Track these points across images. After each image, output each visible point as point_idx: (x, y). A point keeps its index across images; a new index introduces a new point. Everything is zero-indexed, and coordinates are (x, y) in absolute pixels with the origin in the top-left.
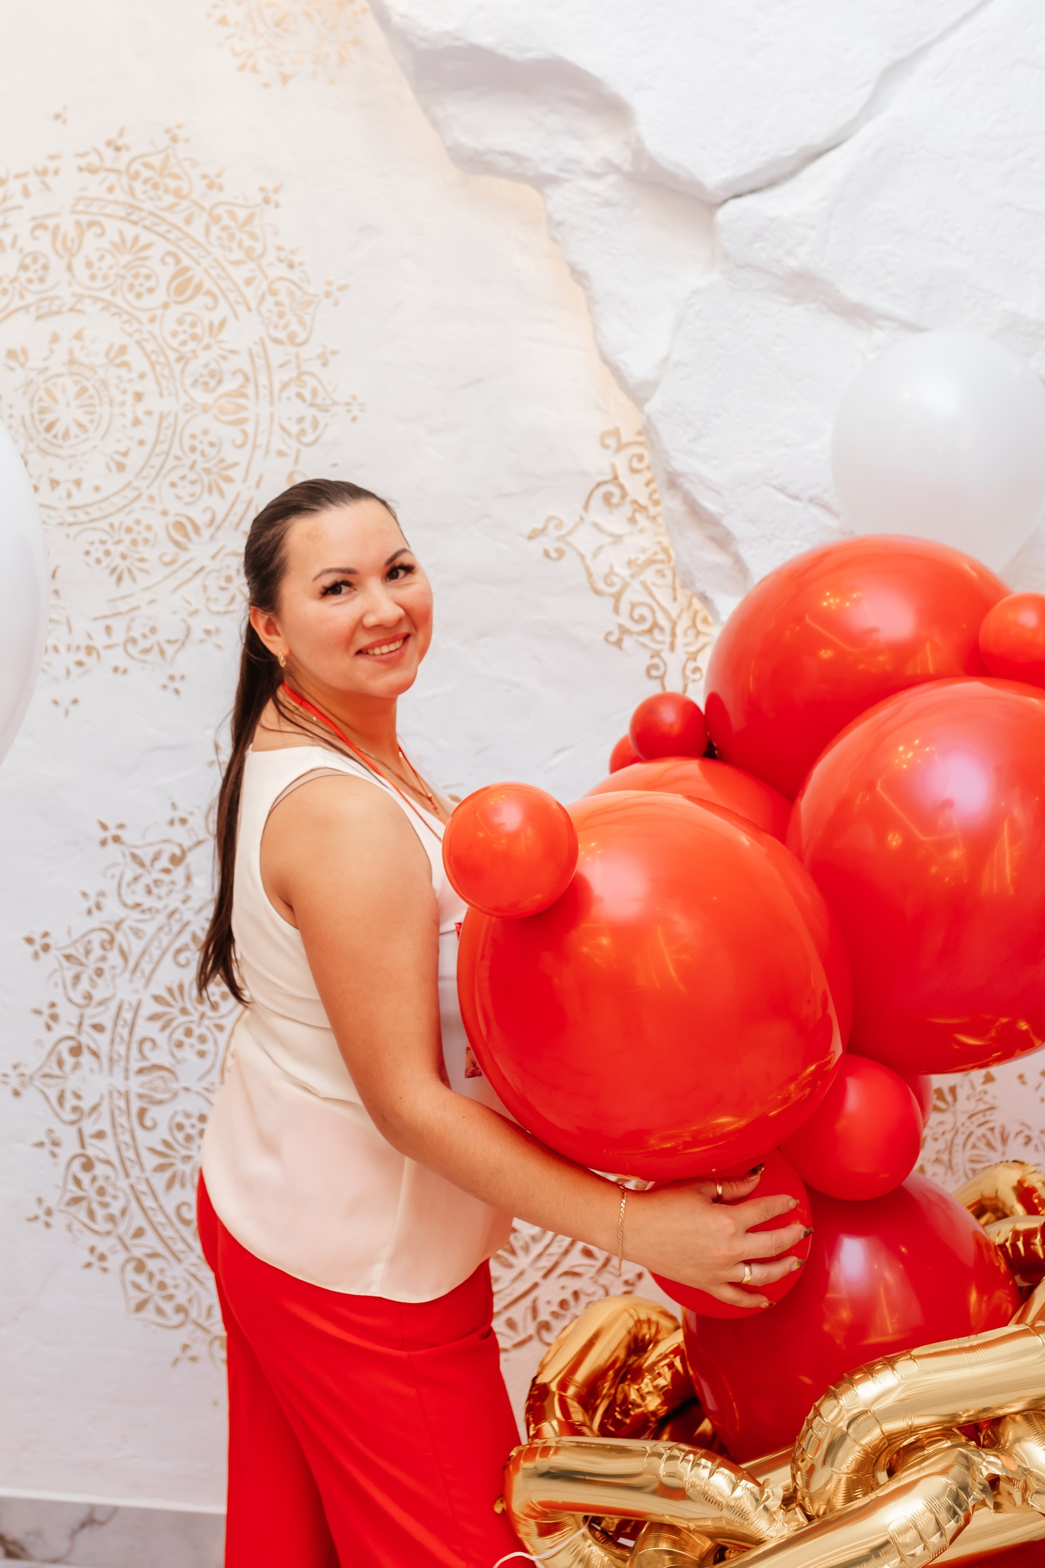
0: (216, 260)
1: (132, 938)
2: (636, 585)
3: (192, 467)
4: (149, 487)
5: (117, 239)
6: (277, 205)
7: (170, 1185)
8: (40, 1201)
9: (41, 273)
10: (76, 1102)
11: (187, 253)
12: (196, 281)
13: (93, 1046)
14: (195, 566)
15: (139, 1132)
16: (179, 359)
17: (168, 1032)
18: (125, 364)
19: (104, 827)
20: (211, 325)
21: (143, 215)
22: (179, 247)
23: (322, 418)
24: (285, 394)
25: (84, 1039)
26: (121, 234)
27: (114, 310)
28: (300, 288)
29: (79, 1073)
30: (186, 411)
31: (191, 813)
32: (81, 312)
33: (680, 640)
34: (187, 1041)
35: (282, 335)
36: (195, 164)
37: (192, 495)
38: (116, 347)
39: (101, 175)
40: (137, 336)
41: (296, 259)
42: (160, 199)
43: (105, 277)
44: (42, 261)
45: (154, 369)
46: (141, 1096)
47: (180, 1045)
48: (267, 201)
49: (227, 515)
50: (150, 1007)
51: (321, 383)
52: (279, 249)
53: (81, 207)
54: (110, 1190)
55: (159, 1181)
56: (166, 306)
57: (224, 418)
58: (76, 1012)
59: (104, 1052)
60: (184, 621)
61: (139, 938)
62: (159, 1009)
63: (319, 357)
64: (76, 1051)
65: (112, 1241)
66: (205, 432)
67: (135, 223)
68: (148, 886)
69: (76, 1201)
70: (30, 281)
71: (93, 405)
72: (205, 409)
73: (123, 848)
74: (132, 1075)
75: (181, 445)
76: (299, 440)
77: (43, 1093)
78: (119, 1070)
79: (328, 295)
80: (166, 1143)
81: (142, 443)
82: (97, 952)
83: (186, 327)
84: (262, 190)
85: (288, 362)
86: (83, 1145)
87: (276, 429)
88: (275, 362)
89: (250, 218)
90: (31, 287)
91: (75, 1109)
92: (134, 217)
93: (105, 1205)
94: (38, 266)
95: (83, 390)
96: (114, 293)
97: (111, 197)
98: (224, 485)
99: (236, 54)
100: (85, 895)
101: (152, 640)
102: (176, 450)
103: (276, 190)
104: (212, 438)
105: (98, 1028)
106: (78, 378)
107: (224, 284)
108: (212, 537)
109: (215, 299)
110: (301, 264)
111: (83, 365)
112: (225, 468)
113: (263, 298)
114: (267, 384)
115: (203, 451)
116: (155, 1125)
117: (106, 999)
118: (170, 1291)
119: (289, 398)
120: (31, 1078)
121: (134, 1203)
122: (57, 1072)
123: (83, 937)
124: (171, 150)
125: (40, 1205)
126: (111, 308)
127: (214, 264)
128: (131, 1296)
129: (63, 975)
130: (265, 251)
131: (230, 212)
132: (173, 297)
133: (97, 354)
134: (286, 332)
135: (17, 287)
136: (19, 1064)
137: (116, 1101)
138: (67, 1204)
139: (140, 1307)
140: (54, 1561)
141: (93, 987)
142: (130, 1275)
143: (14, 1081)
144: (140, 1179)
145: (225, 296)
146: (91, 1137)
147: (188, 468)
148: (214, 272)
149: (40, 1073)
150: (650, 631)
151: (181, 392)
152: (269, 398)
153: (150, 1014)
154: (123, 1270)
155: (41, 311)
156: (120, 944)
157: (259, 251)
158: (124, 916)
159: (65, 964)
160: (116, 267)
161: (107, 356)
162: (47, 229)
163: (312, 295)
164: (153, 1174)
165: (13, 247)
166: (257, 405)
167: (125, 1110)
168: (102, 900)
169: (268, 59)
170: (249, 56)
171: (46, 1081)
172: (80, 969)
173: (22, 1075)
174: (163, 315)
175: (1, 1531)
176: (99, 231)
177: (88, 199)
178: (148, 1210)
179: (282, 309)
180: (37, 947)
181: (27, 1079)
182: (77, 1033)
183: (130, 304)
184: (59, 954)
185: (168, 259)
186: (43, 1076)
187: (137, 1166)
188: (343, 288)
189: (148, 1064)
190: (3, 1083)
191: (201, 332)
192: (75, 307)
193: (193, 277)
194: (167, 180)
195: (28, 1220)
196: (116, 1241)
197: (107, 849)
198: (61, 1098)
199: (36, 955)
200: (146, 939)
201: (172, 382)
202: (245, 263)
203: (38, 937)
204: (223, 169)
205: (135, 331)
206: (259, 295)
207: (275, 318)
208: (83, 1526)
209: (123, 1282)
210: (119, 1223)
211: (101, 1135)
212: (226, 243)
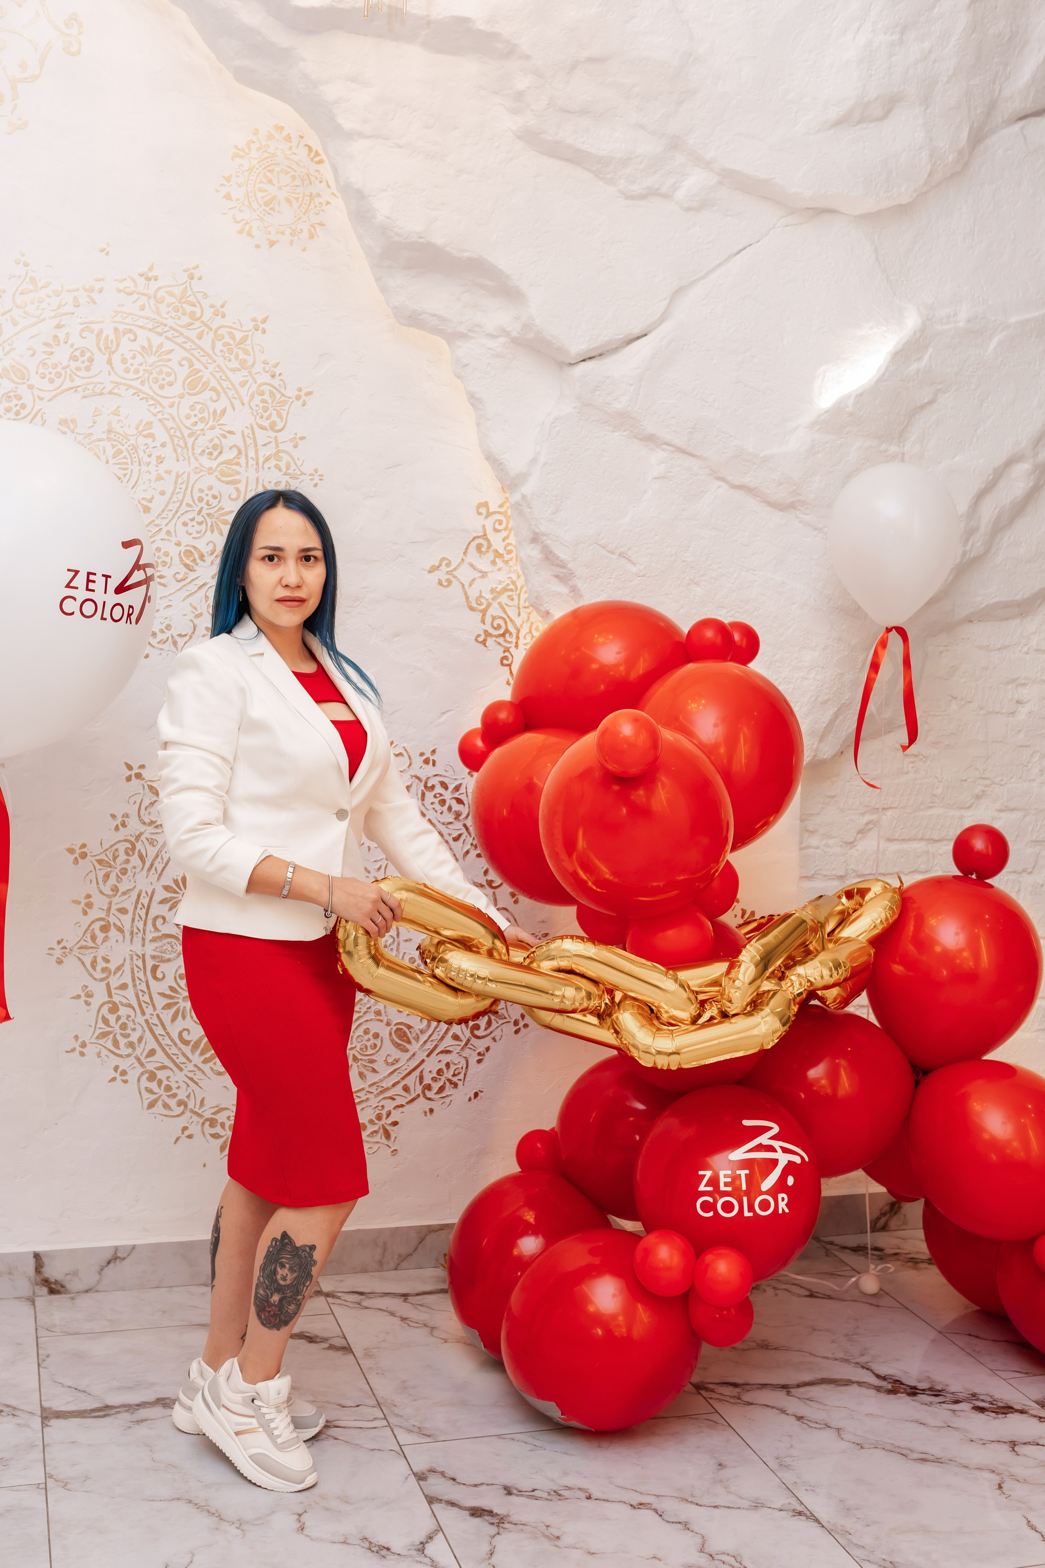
0: (218, 366)
1: (148, 846)
2: (495, 605)
3: (199, 513)
4: (166, 525)
5: (146, 345)
6: (264, 332)
7: (175, 1018)
8: (77, 1037)
9: (87, 363)
10: (105, 965)
11: (198, 360)
12: (204, 380)
13: (119, 924)
14: (200, 582)
15: (152, 982)
16: (190, 436)
18: (152, 436)
19: (130, 767)
20: (215, 412)
21: (166, 329)
22: (192, 355)
24: (267, 465)
25: (112, 919)
26: (149, 340)
27: (142, 396)
28: (279, 391)
29: (106, 944)
30: (196, 473)
32: (119, 395)
33: (522, 642)
35: (266, 424)
36: (205, 296)
37: (198, 532)
38: (144, 423)
39: (135, 296)
40: (160, 416)
41: (278, 371)
42: (179, 319)
43: (137, 371)
44: (88, 355)
45: (173, 441)
46: (153, 957)
48: (257, 328)
50: (161, 894)
51: (293, 459)
52: (266, 363)
53: (118, 318)
54: (131, 1025)
55: (167, 1015)
56: (182, 396)
57: (224, 479)
58: (107, 900)
59: (127, 928)
60: (192, 621)
61: (154, 846)
62: (169, 895)
63: (291, 440)
64: (105, 929)
65: (132, 1060)
66: (210, 488)
67: (160, 334)
69: (104, 1035)
70: (78, 369)
71: (127, 464)
72: (210, 471)
73: (143, 782)
74: (147, 942)
75: (192, 497)
77: (80, 959)
78: (138, 940)
79: (298, 398)
80: (172, 989)
81: (162, 493)
82: (122, 857)
84: (254, 320)
85: (269, 443)
86: (110, 995)
88: (260, 442)
89: (244, 339)
90: (79, 373)
91: (104, 970)
92: (159, 330)
93: (127, 1036)
94: (85, 358)
95: (119, 452)
96: (142, 383)
97: (142, 313)
98: (221, 526)
99: (237, 222)
100: (113, 816)
101: (168, 634)
102: (188, 500)
103: (264, 321)
104: (215, 492)
105: (124, 911)
106: (115, 443)
107: (225, 384)
109: (218, 394)
110: (280, 375)
111: (119, 433)
112: (223, 515)
113: (252, 397)
114: (254, 457)
115: (208, 501)
116: (164, 977)
117: (128, 890)
118: (174, 1091)
119: (269, 468)
120: (71, 950)
121: (148, 1033)
122: (91, 944)
123: (111, 846)
124: (188, 284)
125: (77, 1040)
126: (140, 393)
127: (217, 369)
128: (144, 1098)
129: (96, 875)
130: (254, 363)
131: (229, 333)
132: (187, 390)
133: (129, 426)
134: (268, 422)
135: (69, 372)
136: (62, 940)
137: (135, 962)
138: (98, 1038)
139: (151, 1105)
140: (87, 1291)
141: (118, 882)
142: (145, 1083)
143: (58, 953)
144: (152, 1015)
145: (225, 393)
146: (115, 989)
147: (196, 512)
148: (218, 375)
149: (79, 945)
150: (503, 635)
151: (192, 458)
152: (255, 467)
153: (161, 899)
154: (139, 1080)
155: (87, 392)
156: (139, 850)
157: (250, 363)
158: (142, 831)
159: (98, 866)
160: (144, 364)
161: (137, 429)
162: (92, 332)
163: (287, 397)
164: (162, 1011)
165: (66, 343)
166: (246, 471)
167: (141, 967)
168: (126, 819)
169: (259, 227)
170: (246, 224)
171: (83, 951)
172: (109, 869)
173: (64, 948)
174: (179, 403)
175: (46, 1275)
176: (132, 337)
177: (124, 313)
178: (158, 1036)
179: (266, 405)
180: (77, 855)
181: (68, 950)
182: (106, 916)
183: (154, 392)
184: (93, 859)
185: (183, 362)
186: (80, 948)
187: (151, 1007)
188: (309, 393)
189: (160, 934)
190: (49, 954)
191: (207, 417)
192: (114, 391)
193: (202, 377)
194: (185, 305)
195: (67, 1052)
196: (134, 1061)
197: (130, 783)
198: (94, 964)
199: (76, 861)
200: (159, 846)
201: (185, 450)
202: (240, 370)
203: (77, 848)
204: (226, 302)
205: (159, 412)
206: (249, 395)
207: (261, 411)
208: (109, 1263)
209: (139, 1089)
210: (137, 1047)
211: (124, 987)
212: (227, 355)
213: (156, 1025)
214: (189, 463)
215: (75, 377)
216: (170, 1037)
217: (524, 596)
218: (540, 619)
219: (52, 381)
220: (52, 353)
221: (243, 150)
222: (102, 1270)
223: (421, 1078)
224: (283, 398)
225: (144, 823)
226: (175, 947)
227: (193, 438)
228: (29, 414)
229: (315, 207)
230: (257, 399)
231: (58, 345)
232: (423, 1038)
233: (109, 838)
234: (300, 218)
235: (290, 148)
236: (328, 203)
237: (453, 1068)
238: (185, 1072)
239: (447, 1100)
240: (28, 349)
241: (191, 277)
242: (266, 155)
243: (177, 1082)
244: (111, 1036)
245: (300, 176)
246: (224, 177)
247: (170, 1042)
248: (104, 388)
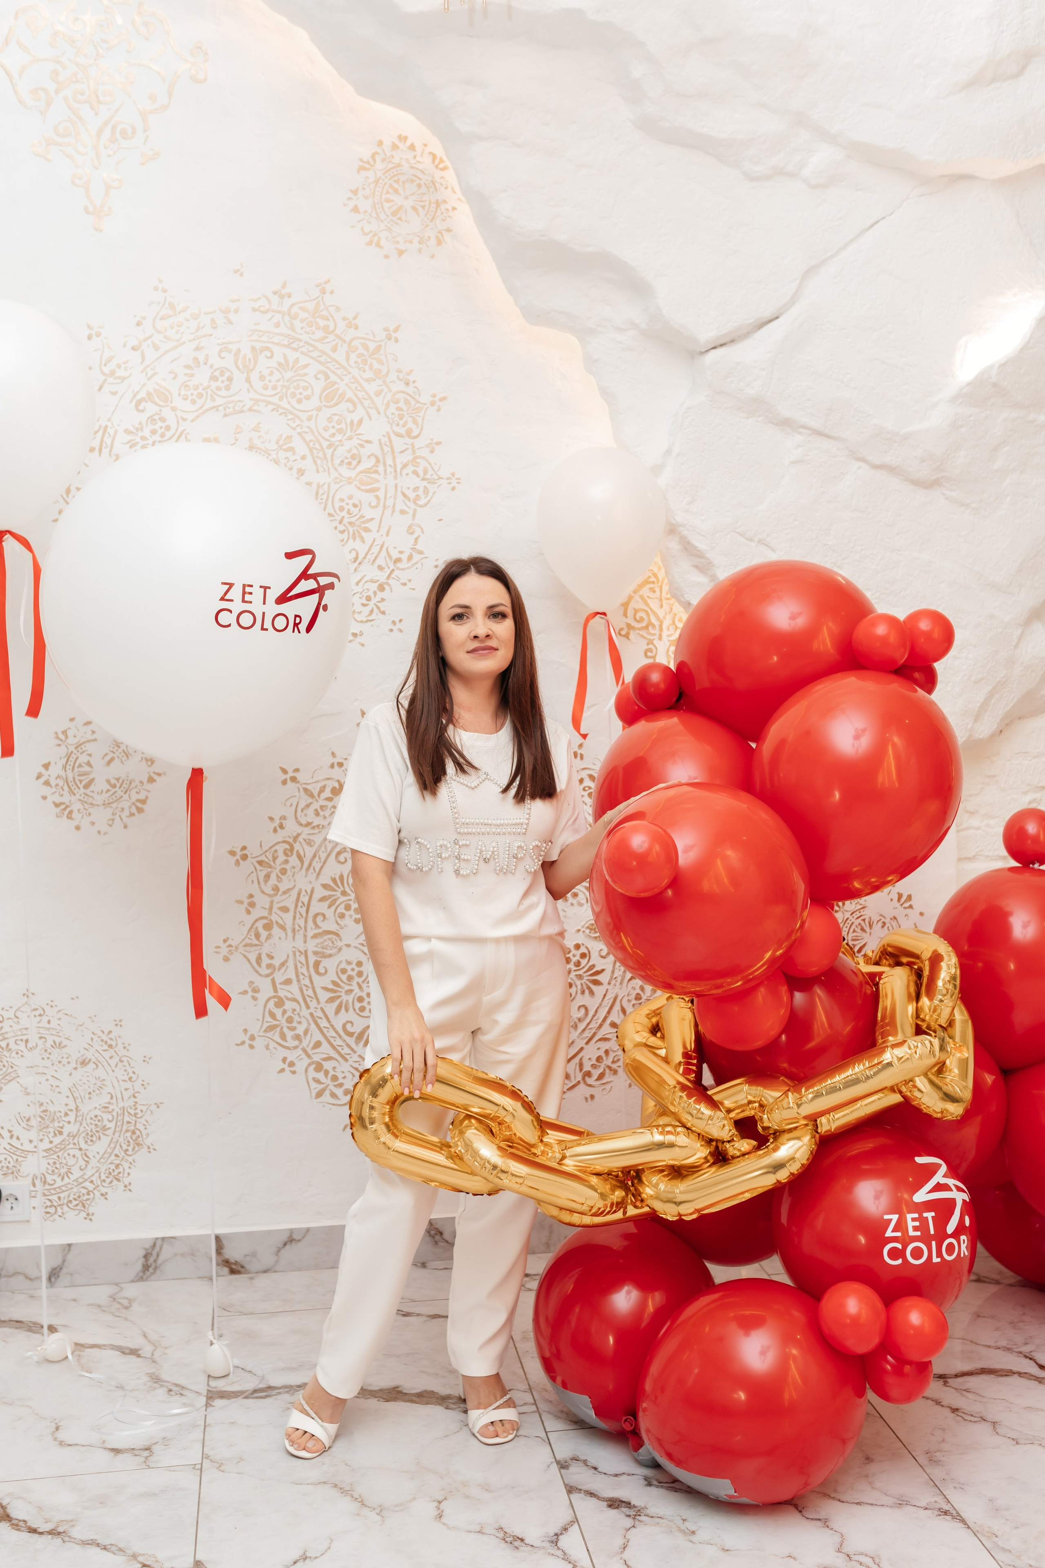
0: (353, 377)
1: (305, 846)
2: (637, 597)
3: (341, 522)
5: (283, 361)
6: (397, 340)
7: (338, 1011)
8: (245, 1031)
9: (226, 383)
10: (270, 961)
11: (334, 372)
12: (340, 391)
13: (281, 922)
15: (315, 977)
16: (329, 447)
17: (333, 908)
18: (292, 449)
19: (285, 771)
20: (352, 422)
21: (301, 344)
22: (328, 368)
23: (432, 488)
24: (405, 472)
25: (274, 918)
26: (285, 356)
27: (281, 411)
28: (414, 398)
29: (269, 941)
30: (336, 483)
31: (346, 759)
32: (259, 412)
33: (665, 633)
34: (347, 913)
35: (402, 431)
36: (338, 309)
38: (284, 438)
39: (270, 314)
40: (299, 430)
41: (410, 378)
42: (313, 333)
43: (274, 388)
44: (227, 374)
45: (312, 453)
46: (315, 953)
47: (342, 916)
48: (389, 338)
49: (367, 554)
50: (320, 893)
51: (429, 464)
52: (399, 371)
53: (255, 337)
54: (296, 1018)
55: (330, 1009)
56: (319, 409)
57: (363, 488)
58: (268, 900)
59: (289, 926)
61: (311, 846)
62: (327, 893)
63: (427, 446)
65: (299, 1052)
66: (351, 497)
67: (296, 350)
68: (316, 810)
69: (271, 1028)
70: (218, 389)
72: (350, 481)
73: (298, 785)
74: (309, 939)
75: (333, 507)
76: (415, 503)
77: (245, 956)
78: (300, 937)
79: (433, 404)
80: (334, 983)
82: (281, 858)
83: (334, 424)
84: (386, 329)
85: (406, 450)
86: (276, 990)
87: (399, 494)
88: (397, 449)
89: (378, 348)
90: (219, 393)
91: (269, 966)
92: (294, 345)
93: (293, 1029)
94: (225, 378)
96: (281, 399)
97: (277, 331)
98: (363, 534)
99: (365, 234)
100: (271, 819)
103: (396, 330)
104: (354, 501)
105: (285, 909)
107: (360, 394)
108: (356, 570)
109: (354, 405)
110: (414, 382)
111: (260, 449)
112: (364, 522)
113: (388, 405)
114: (392, 464)
115: (349, 510)
116: (326, 972)
117: (289, 890)
118: (341, 1081)
119: (407, 474)
120: (237, 948)
121: (313, 1026)
122: (255, 942)
123: (271, 848)
124: (320, 299)
125: (246, 1034)
126: (279, 409)
127: (352, 380)
128: (312, 1088)
129: (257, 876)
130: (388, 372)
131: (363, 345)
132: (324, 403)
133: (270, 442)
134: (405, 429)
135: (210, 392)
136: (228, 939)
137: (298, 958)
138: (265, 1031)
139: (319, 1094)
140: (265, 1272)
141: (279, 882)
142: (312, 1073)
143: (224, 951)
144: (316, 1008)
145: (361, 403)
146: (281, 984)
147: (338, 522)
148: (353, 386)
149: (243, 943)
150: (646, 627)
151: (332, 470)
152: (393, 474)
153: (320, 896)
154: (306, 1071)
155: (228, 411)
156: (298, 851)
157: (384, 372)
158: (299, 831)
159: (259, 867)
160: (282, 380)
161: (277, 443)
162: (230, 352)
163: (422, 404)
164: (327, 1004)
165: (205, 364)
166: (385, 478)
167: (304, 963)
168: (283, 822)
169: (387, 238)
170: (375, 235)
171: (248, 948)
172: (269, 870)
173: (230, 946)
174: (317, 415)
175: (227, 1256)
176: (269, 354)
177: (260, 331)
178: (324, 1029)
179: (401, 412)
180: (238, 857)
181: (234, 948)
182: (269, 914)
183: (293, 407)
184: (254, 861)
185: (319, 376)
186: (245, 946)
187: (315, 1001)
188: (443, 399)
189: (320, 931)
190: (216, 952)
191: (344, 428)
192: (253, 408)
193: (338, 389)
194: (319, 321)
195: (237, 1045)
196: (301, 1052)
197: (286, 786)
198: (259, 959)
199: (237, 863)
200: (316, 847)
201: (325, 462)
202: (375, 380)
203: (238, 851)
204: (358, 314)
205: (298, 426)
206: (385, 403)
207: (397, 419)
208: (285, 1245)
209: (307, 1079)
210: (303, 1040)
211: (288, 982)
212: (361, 366)
213: (321, 1018)
214: (329, 473)
215: (216, 397)
216: (334, 1029)
217: (665, 588)
218: (682, 609)
219: (194, 402)
220: (192, 375)
221: (368, 162)
222: (279, 1251)
223: (581, 1065)
224: (418, 405)
225: (301, 825)
226: (335, 943)
227: (332, 450)
228: (174, 435)
229: (442, 213)
230: (393, 407)
231: (199, 367)
232: (582, 1026)
233: (270, 839)
234: (427, 226)
235: (415, 157)
236: (454, 209)
237: (612, 1055)
238: (350, 1062)
239: (608, 1087)
240: (170, 373)
241: (323, 292)
242: (391, 166)
243: (343, 1072)
244: (278, 1029)
245: (425, 184)
246: (351, 191)
247: (334, 1034)
248: (244, 405)
